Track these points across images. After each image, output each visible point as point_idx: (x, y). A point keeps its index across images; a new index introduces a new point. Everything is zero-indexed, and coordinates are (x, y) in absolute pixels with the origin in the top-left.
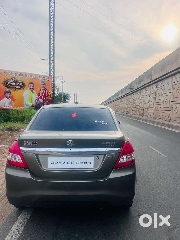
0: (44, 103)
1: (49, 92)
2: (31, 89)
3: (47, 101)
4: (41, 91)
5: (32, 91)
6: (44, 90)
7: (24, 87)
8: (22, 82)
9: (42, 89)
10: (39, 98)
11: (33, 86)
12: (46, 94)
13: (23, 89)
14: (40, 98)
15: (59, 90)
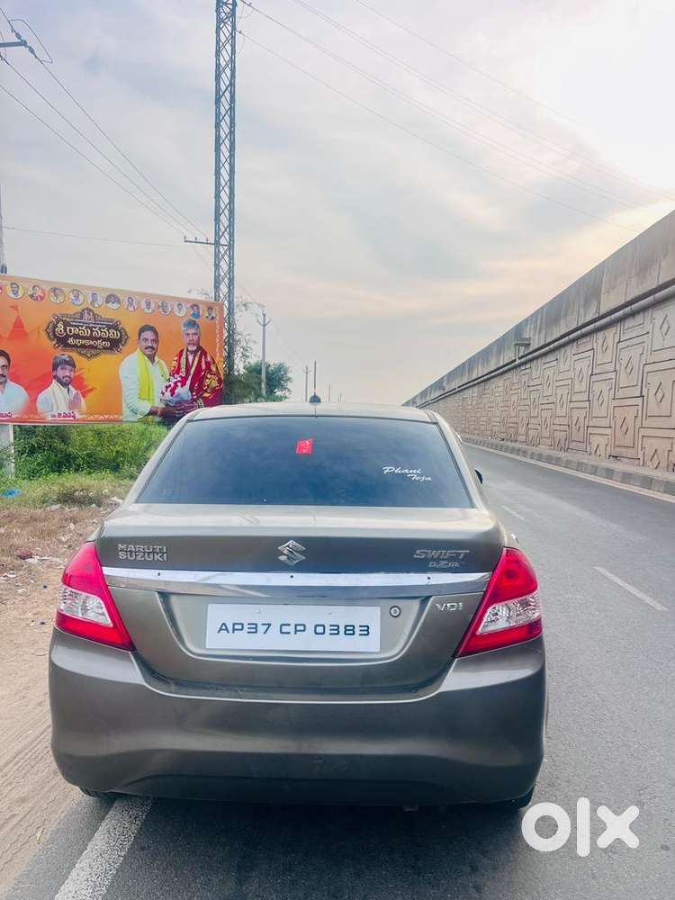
0: (193, 400)
1: (214, 363)
2: (147, 352)
3: (206, 395)
4: (184, 356)
5: (151, 358)
6: (194, 353)
7: (123, 345)
8: (115, 327)
9: (187, 350)
10: (175, 383)
11: (156, 341)
12: (204, 367)
13: (120, 352)
14: (179, 384)
15: (248, 354)
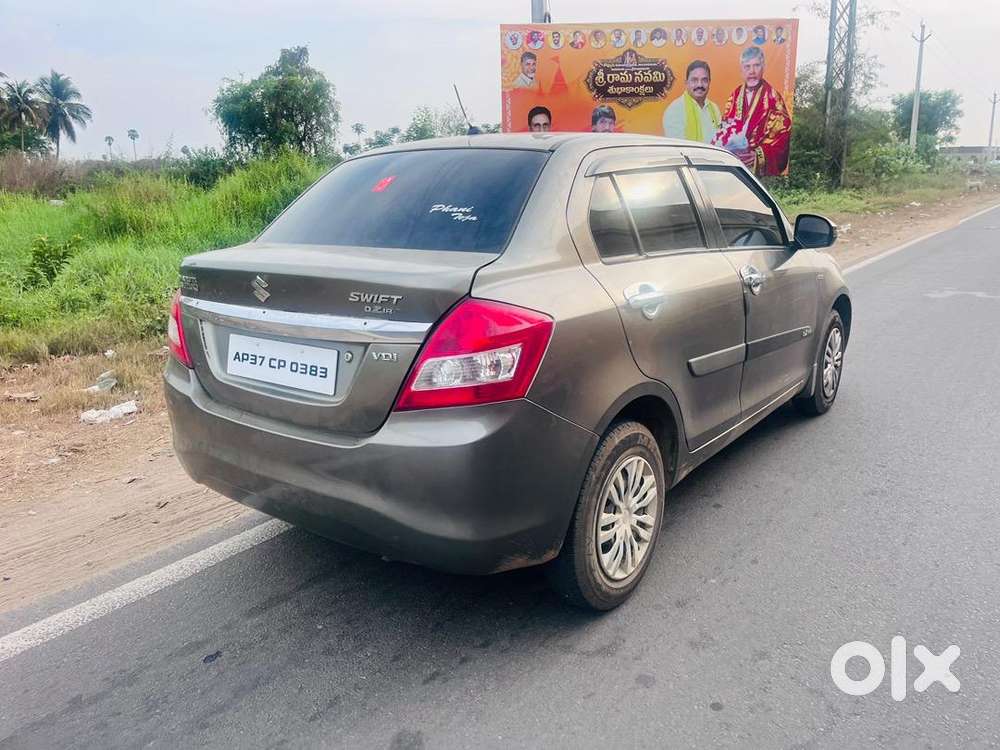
0: (751, 149)
1: (780, 98)
2: (697, 94)
3: (768, 141)
4: (741, 94)
5: (701, 101)
6: (755, 89)
7: (668, 89)
8: (660, 68)
9: (746, 87)
10: (729, 130)
11: (707, 79)
12: (766, 106)
13: (664, 97)
14: (734, 130)
